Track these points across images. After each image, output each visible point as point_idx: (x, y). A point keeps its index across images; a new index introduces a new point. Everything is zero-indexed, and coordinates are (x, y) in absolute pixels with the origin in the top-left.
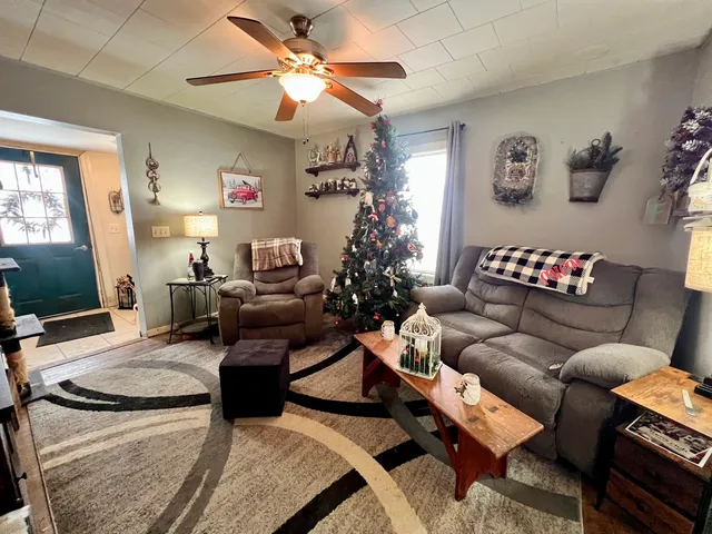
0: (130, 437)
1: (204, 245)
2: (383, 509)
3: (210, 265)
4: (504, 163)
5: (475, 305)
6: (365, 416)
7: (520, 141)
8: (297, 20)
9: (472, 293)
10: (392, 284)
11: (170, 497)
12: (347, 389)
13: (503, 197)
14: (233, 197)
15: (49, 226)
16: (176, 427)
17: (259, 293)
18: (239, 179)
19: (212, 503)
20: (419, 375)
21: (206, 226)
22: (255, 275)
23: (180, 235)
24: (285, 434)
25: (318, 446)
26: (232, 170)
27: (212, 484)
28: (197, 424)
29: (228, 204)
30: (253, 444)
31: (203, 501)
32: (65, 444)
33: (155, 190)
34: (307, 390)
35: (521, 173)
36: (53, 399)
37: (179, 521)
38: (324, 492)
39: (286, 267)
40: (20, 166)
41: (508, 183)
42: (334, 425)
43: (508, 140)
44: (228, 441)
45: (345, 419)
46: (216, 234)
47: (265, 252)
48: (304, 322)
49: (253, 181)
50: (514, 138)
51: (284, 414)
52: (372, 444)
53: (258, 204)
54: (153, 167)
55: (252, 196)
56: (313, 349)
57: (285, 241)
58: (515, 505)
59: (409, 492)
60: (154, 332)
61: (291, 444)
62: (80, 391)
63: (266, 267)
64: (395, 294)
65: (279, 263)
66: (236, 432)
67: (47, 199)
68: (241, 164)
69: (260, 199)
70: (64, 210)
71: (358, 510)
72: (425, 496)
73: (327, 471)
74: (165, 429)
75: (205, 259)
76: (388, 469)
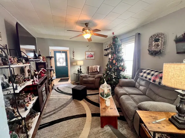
0: (60, 97)
1: (80, 66)
2: (85, 122)
3: (81, 70)
4: (152, 43)
5: (137, 86)
6: (96, 106)
7: (158, 35)
8: (86, 24)
9: (138, 83)
10: (113, 77)
11: (59, 107)
12: (97, 100)
13: (151, 53)
14: (88, 57)
15: (63, 63)
16: (66, 98)
17: (89, 77)
18: (89, 53)
19: (63, 109)
20: (103, 98)
21: (81, 63)
22: (89, 73)
23: (77, 65)
24: (80, 104)
25: (83, 108)
26: (88, 51)
27: (65, 107)
28: (68, 98)
29: (87, 58)
30: (74, 103)
31: (62, 109)
32: (53, 96)
33: (74, 57)
34: (89, 98)
35: (158, 45)
36: (55, 89)
37: (58, 110)
38: (78, 115)
39: (95, 72)
40: (60, 54)
41: (153, 49)
42: (89, 105)
43: (153, 35)
44: (71, 102)
45: (92, 105)
46: (83, 64)
47: (92, 68)
48: (95, 84)
49: (92, 53)
50: (155, 35)
51: (82, 101)
52: (93, 111)
53: (93, 58)
54: (73, 52)
55: (92, 56)
56: (96, 90)
57: (96, 66)
58: (114, 135)
59: (92, 121)
60: (72, 82)
61: (79, 105)
62: (58, 89)
63: (91, 72)
64: (114, 80)
65: (94, 71)
66: (73, 101)
67: (63, 58)
68: (90, 50)
69: (94, 57)
70: (65, 60)
71: (81, 120)
72: (95, 123)
73: (81, 112)
74: (64, 97)
75: (81, 69)
76: (92, 116)
